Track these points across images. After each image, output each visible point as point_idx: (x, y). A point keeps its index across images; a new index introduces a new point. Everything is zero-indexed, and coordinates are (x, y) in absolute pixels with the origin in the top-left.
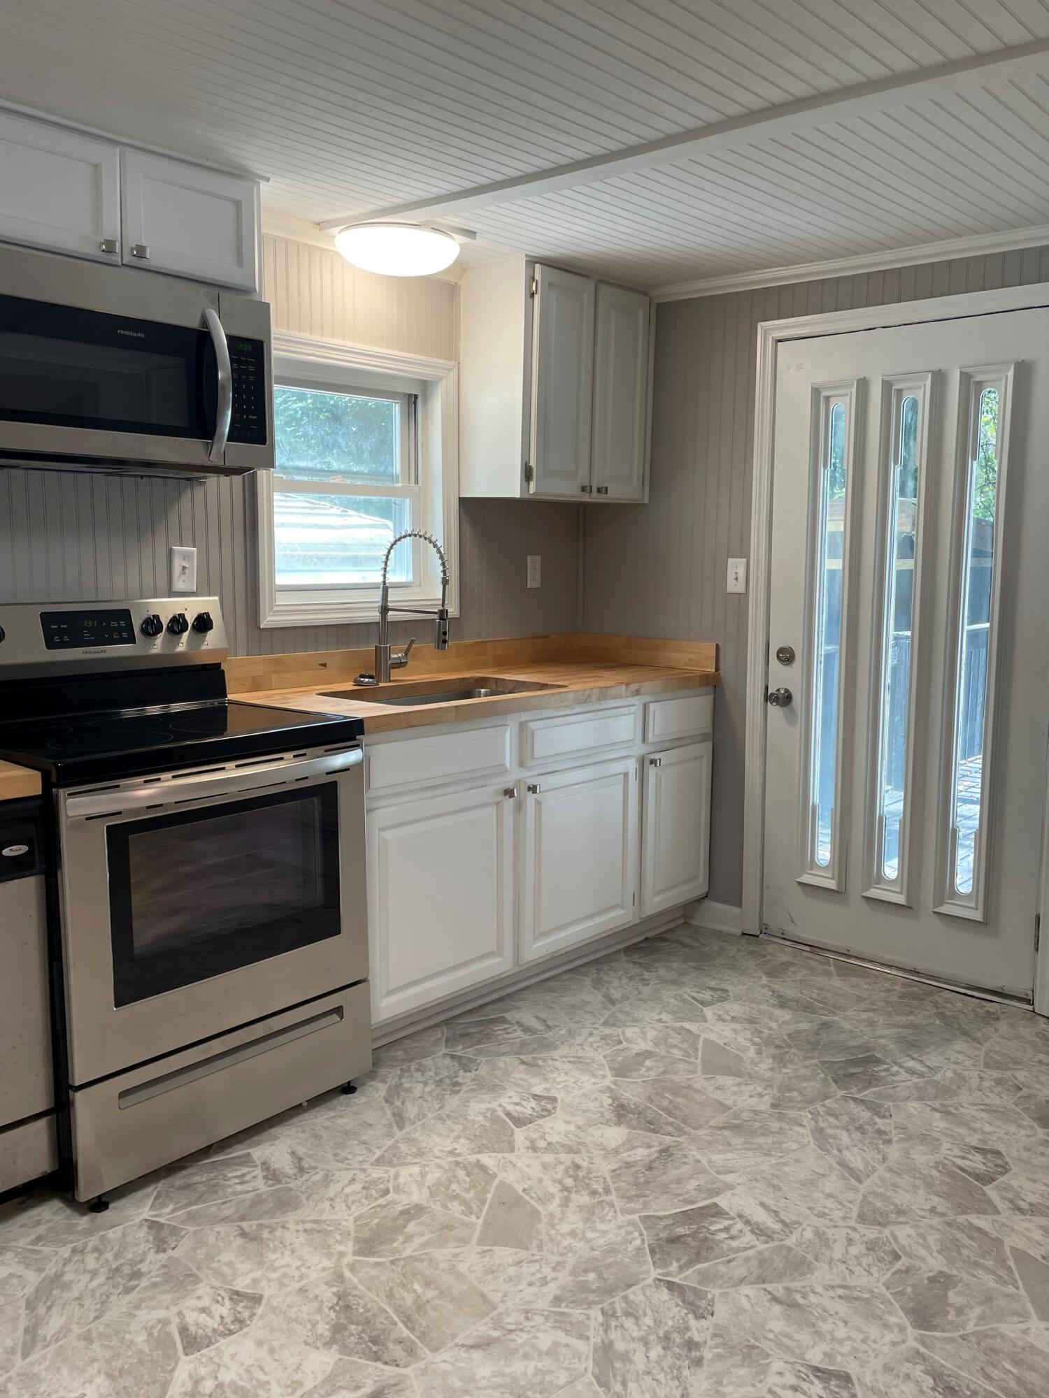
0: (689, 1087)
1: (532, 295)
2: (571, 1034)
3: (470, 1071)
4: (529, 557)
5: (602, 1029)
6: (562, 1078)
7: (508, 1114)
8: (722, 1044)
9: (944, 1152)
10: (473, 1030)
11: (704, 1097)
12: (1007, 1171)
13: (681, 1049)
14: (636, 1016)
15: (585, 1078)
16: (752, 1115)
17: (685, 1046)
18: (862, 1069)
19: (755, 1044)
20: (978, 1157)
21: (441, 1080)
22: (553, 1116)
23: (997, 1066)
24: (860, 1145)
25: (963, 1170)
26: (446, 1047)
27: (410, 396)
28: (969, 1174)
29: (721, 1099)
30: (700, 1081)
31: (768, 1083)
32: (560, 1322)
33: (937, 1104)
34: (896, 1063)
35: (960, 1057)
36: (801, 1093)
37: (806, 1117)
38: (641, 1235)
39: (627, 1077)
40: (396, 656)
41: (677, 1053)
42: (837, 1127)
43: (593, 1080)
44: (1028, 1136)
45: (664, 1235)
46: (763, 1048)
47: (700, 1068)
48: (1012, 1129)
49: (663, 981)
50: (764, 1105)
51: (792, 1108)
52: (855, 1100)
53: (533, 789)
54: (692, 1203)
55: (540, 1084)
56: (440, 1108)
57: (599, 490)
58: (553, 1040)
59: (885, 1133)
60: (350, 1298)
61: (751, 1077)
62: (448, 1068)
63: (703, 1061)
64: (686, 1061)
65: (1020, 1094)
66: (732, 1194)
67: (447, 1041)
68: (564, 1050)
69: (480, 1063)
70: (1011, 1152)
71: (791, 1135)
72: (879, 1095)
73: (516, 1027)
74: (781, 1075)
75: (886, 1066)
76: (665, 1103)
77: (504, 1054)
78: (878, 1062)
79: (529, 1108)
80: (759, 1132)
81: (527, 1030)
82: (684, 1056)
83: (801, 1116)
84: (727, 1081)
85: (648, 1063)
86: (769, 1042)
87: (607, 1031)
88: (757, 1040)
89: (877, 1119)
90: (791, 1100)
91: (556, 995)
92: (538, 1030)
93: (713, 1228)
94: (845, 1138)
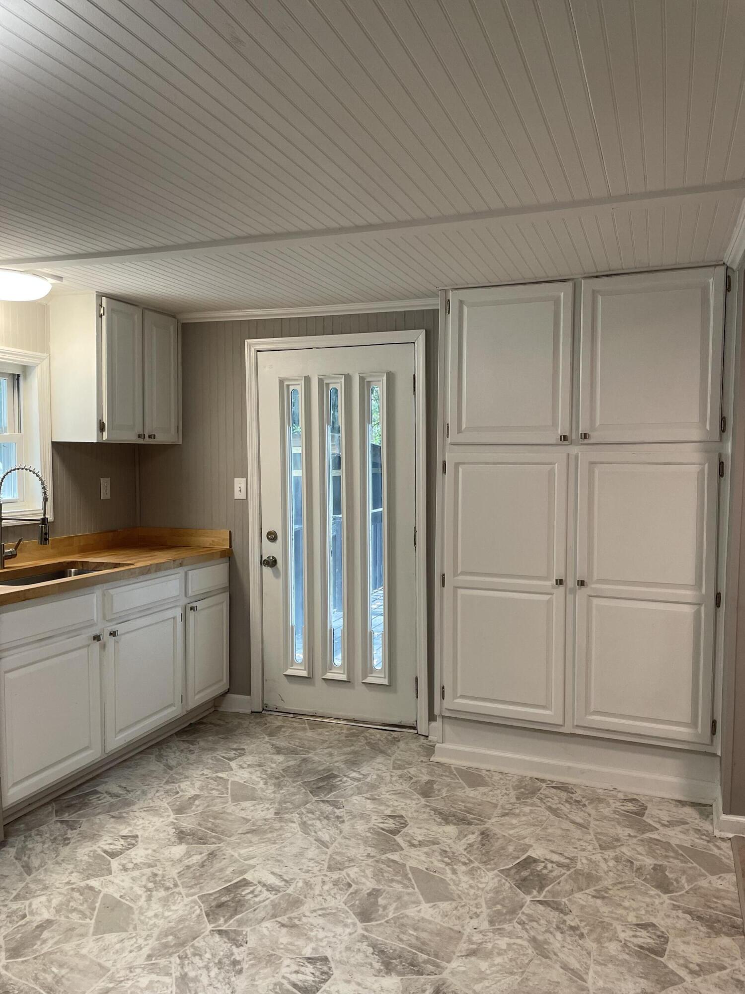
0: (224, 812)
1: (101, 316)
2: (144, 793)
3: (75, 829)
4: (101, 479)
5: (164, 786)
6: (141, 821)
7: (105, 852)
8: (243, 783)
9: (373, 821)
10: (75, 802)
11: (234, 817)
12: (406, 825)
13: (217, 790)
14: (186, 774)
15: (155, 819)
16: (263, 822)
17: (220, 787)
18: (326, 782)
19: (264, 779)
20: (391, 821)
21: (55, 839)
22: (136, 847)
23: (400, 767)
24: (327, 827)
25: (383, 829)
26: (56, 816)
27: (14, 375)
28: (387, 831)
29: (244, 816)
30: (230, 807)
31: (272, 801)
32: (153, 968)
33: (368, 795)
34: (345, 776)
35: (380, 766)
36: (292, 803)
37: (295, 816)
38: (200, 907)
39: (184, 813)
40: (8, 551)
41: (215, 793)
42: (314, 819)
43: (162, 819)
44: (417, 804)
45: (214, 904)
46: (268, 780)
47: (230, 799)
48: (408, 801)
49: (204, 749)
50: (270, 815)
51: (287, 813)
52: (323, 801)
53: (113, 634)
54: (230, 881)
55: (126, 828)
56: (56, 856)
57: (150, 437)
58: (132, 799)
59: (341, 817)
60: (8, 986)
61: (261, 799)
62: (59, 830)
63: (232, 795)
64: (221, 797)
65: (412, 781)
66: (254, 871)
67: (57, 812)
68: (140, 804)
69: (82, 823)
70: (408, 814)
71: (288, 829)
72: (336, 796)
73: (105, 795)
74: (279, 795)
75: (339, 779)
76: (210, 825)
77: (99, 814)
78: (335, 776)
79: (119, 845)
80: (268, 831)
81: (112, 795)
82: (219, 794)
83: (292, 816)
84: (247, 804)
85: (197, 802)
86: (272, 776)
87: (168, 787)
88: (265, 776)
89: (336, 810)
90: (286, 808)
91: (131, 770)
92: (121, 794)
93: (243, 893)
94: (318, 824)
